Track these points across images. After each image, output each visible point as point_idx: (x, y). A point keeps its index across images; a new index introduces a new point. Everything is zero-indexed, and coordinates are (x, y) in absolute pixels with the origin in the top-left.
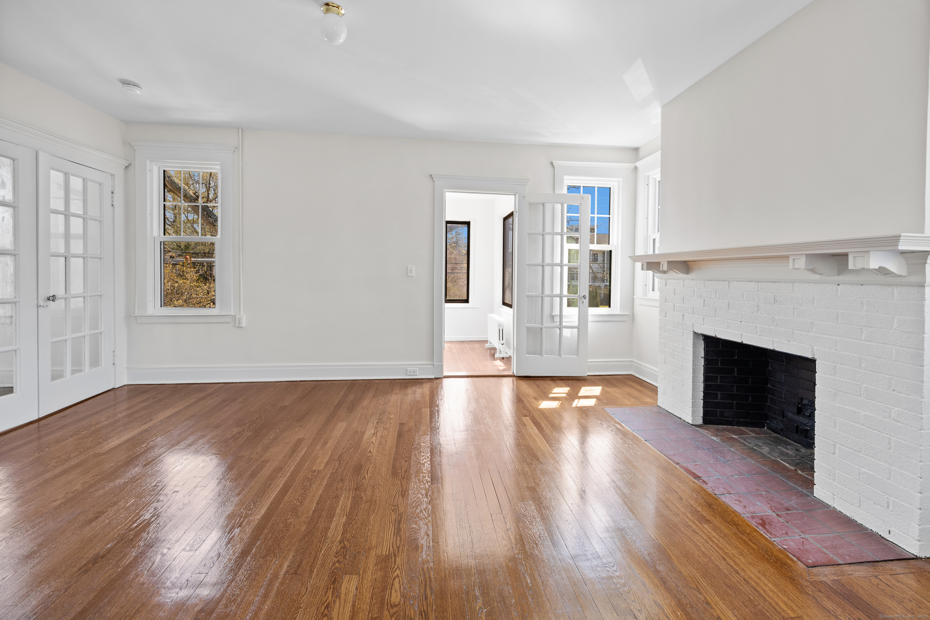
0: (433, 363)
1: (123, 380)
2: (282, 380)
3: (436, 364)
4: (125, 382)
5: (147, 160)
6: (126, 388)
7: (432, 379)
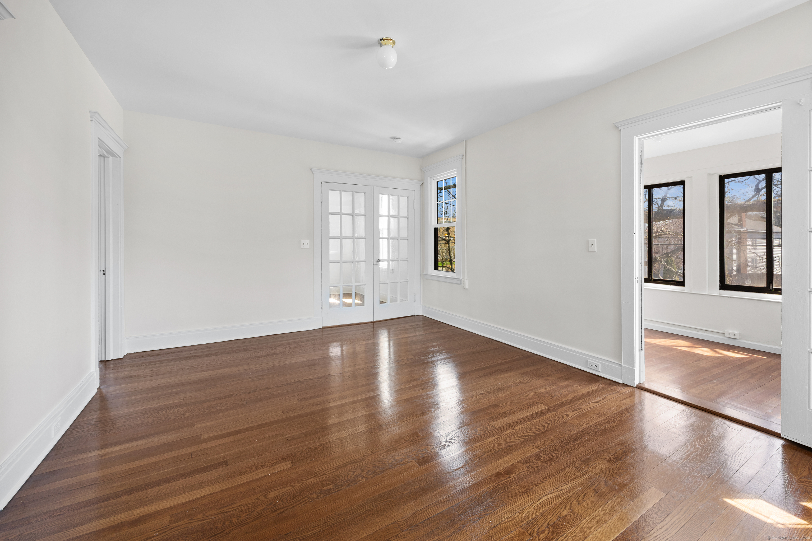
0: (620, 363)
1: (419, 312)
2: (486, 336)
3: (625, 365)
4: (421, 313)
5: (429, 178)
6: (421, 317)
7: (619, 383)
